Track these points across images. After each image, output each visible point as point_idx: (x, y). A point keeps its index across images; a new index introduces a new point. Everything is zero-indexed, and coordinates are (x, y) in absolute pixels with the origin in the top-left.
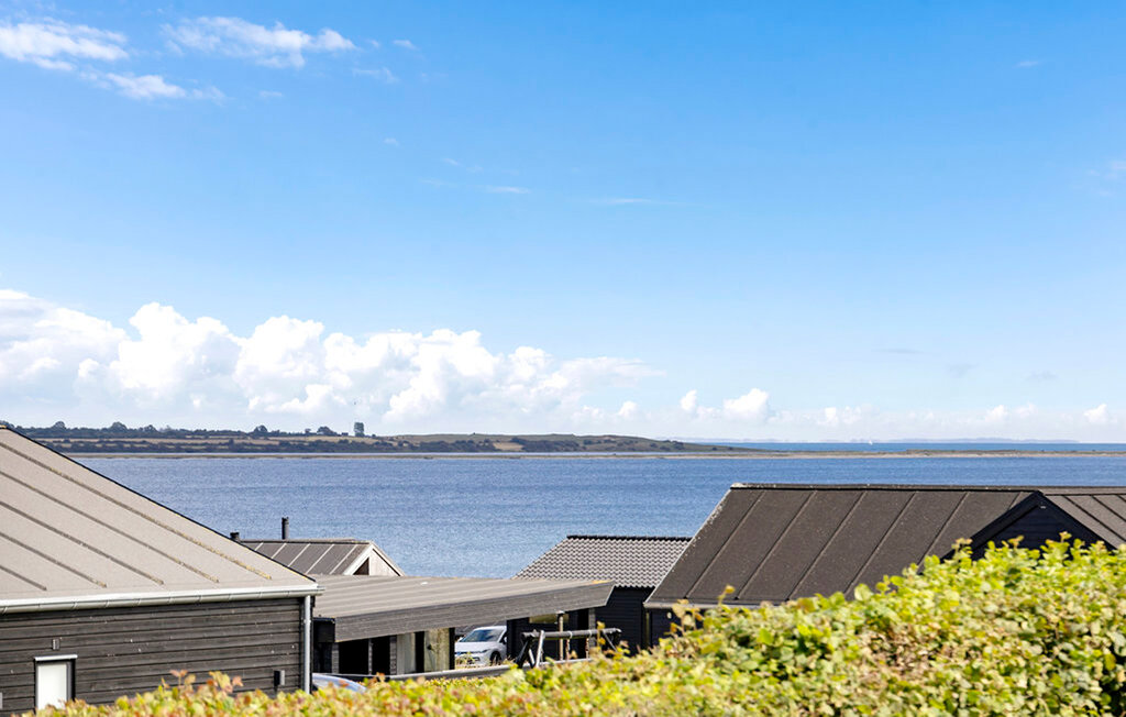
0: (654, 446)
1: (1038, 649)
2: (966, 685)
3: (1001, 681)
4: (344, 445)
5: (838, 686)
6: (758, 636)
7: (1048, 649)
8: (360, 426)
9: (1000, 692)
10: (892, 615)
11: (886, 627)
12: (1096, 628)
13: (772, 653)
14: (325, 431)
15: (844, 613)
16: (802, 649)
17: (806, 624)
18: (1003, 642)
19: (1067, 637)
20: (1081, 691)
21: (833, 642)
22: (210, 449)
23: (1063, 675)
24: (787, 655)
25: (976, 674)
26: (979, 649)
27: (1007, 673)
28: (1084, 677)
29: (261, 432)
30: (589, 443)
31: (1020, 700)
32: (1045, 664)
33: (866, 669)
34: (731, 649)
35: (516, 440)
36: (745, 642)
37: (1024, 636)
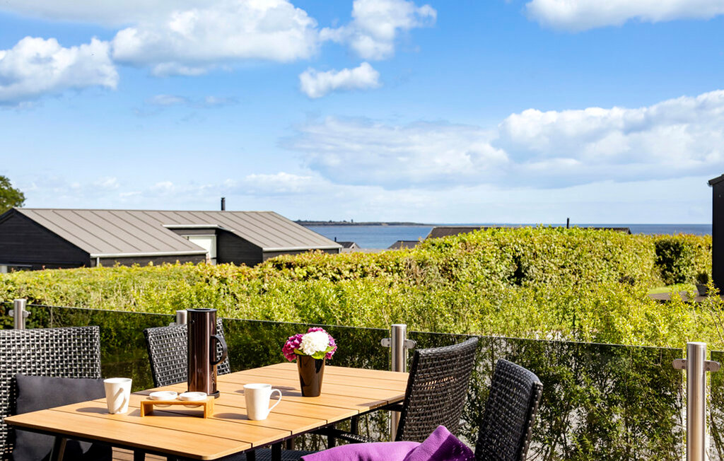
0: (417, 224)
1: (498, 248)
2: (482, 255)
3: (490, 254)
4: (349, 224)
5: (454, 254)
6: (436, 244)
7: (501, 248)
8: (352, 220)
9: (490, 257)
10: (466, 240)
11: (464, 242)
12: (511, 244)
13: (440, 247)
14: (345, 221)
15: (455, 239)
16: (446, 246)
17: (447, 241)
18: (491, 246)
19: (505, 246)
20: (508, 258)
21: (454, 244)
22: (319, 225)
23: (504, 254)
24: (443, 247)
25: (484, 252)
26: (485, 248)
27: (492, 252)
28: (508, 255)
29: (331, 222)
30: (403, 224)
31: (494, 259)
32: (500, 251)
33: (460, 251)
34: (431, 246)
35: (387, 223)
36: (434, 245)
37: (496, 245)
